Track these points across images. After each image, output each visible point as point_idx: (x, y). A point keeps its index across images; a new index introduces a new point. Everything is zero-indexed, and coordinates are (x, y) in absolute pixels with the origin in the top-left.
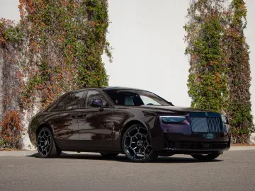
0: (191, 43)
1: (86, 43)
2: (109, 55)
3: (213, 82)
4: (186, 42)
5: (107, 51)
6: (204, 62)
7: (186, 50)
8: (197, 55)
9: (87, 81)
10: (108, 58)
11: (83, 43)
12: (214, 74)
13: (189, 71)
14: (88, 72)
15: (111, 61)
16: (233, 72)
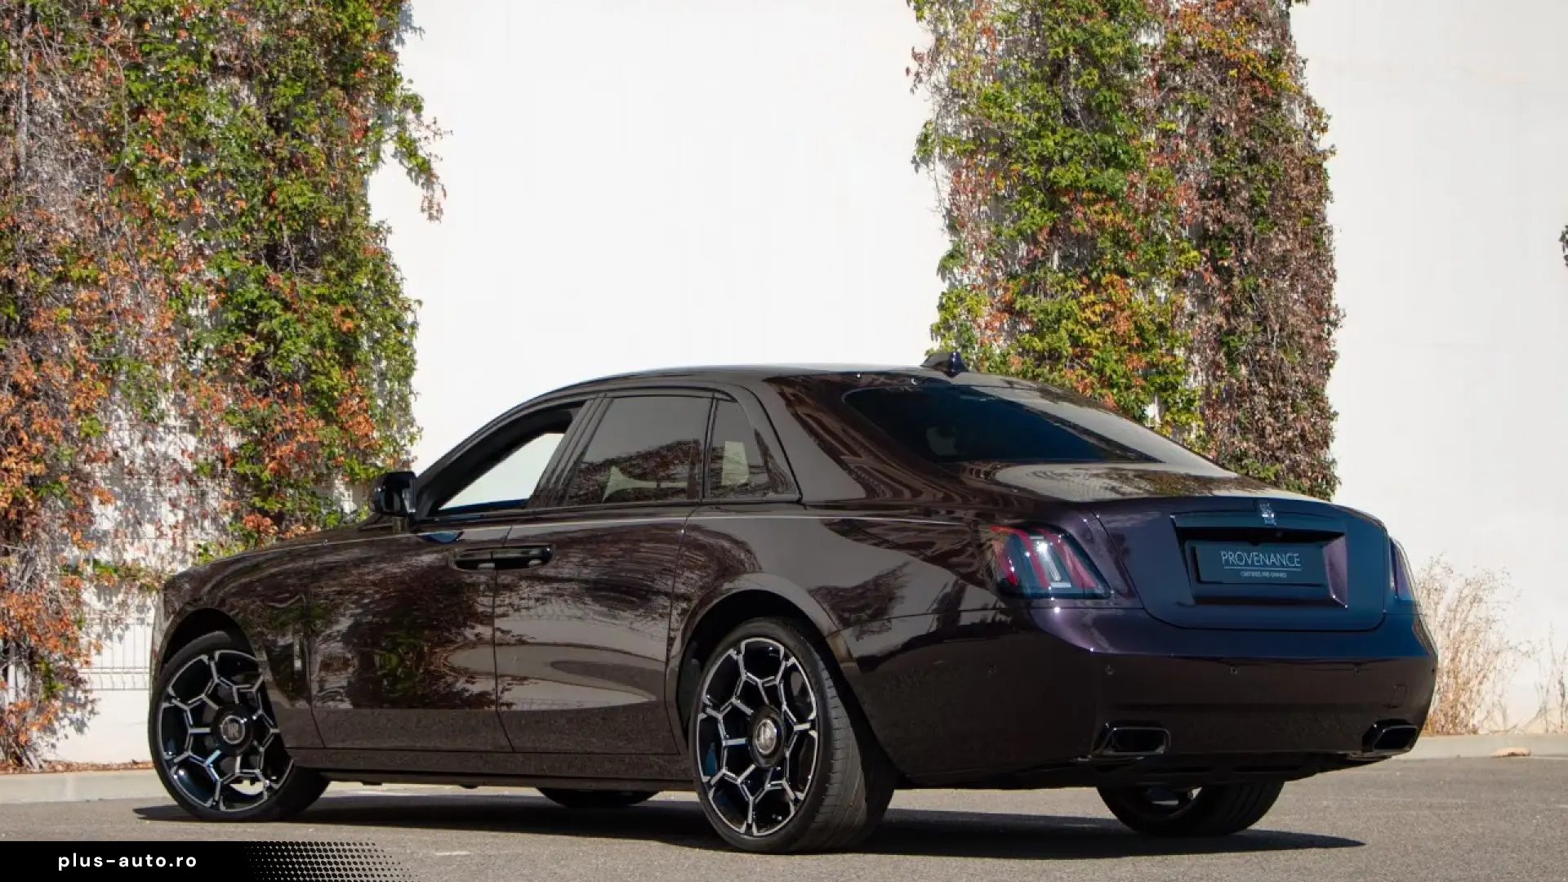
0: (954, 94)
1: (265, 98)
2: (423, 171)
3: (1092, 338)
4: (924, 91)
5: (408, 149)
6: (1038, 217)
7: (923, 141)
8: (993, 169)
9: (269, 338)
10: (416, 193)
11: (248, 98)
12: (1096, 286)
13: (944, 269)
14: (279, 281)
15: (432, 211)
16: (1226, 274)
